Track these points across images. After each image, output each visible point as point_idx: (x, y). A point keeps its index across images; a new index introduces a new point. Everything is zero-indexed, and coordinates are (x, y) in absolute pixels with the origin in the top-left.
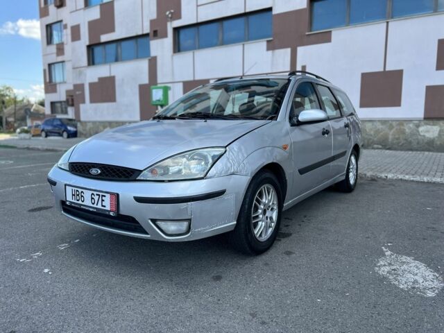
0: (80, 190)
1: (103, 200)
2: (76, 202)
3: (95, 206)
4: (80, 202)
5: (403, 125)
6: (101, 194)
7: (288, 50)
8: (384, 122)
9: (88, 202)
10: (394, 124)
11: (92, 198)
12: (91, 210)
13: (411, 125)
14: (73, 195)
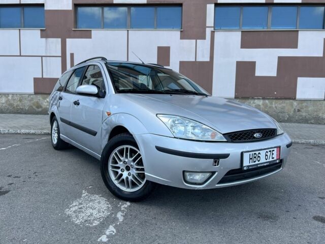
0: (257, 153)
1: (273, 154)
2: (253, 163)
3: (268, 160)
4: (257, 162)
6: (272, 150)
7: (60, 40)
9: (263, 160)
11: (266, 155)
12: (265, 164)
14: (250, 159)
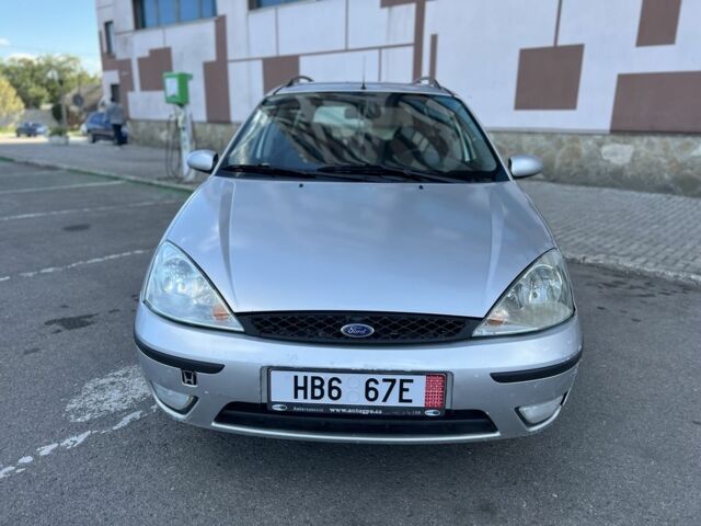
2: (311, 401)
3: (379, 402)
5: (577, 141)
6: (399, 377)
7: (413, 7)
8: (550, 134)
9: (353, 399)
10: (565, 138)
11: (368, 389)
13: (590, 142)
14: (297, 388)
